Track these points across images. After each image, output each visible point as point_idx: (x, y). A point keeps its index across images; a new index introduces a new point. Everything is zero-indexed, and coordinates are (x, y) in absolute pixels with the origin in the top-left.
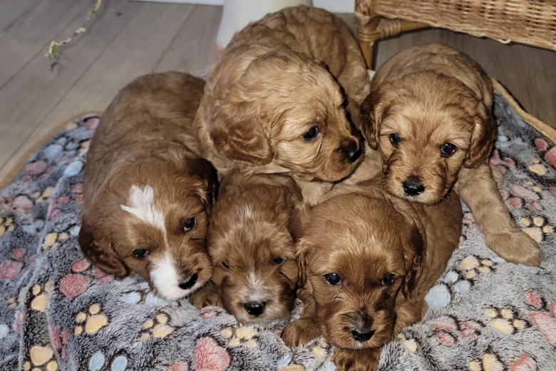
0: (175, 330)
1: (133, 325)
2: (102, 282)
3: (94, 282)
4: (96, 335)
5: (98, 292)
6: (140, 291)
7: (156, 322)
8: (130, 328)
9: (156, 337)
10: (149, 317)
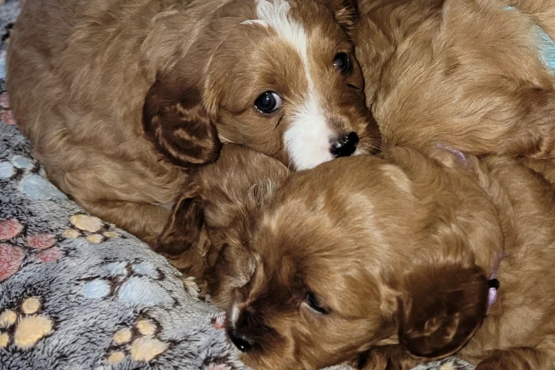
0: (170, 348)
1: (96, 336)
2: (45, 259)
3: (30, 259)
4: (32, 350)
5: (38, 277)
6: (110, 279)
7: (136, 333)
8: (90, 341)
9: (136, 359)
10: (123, 324)
